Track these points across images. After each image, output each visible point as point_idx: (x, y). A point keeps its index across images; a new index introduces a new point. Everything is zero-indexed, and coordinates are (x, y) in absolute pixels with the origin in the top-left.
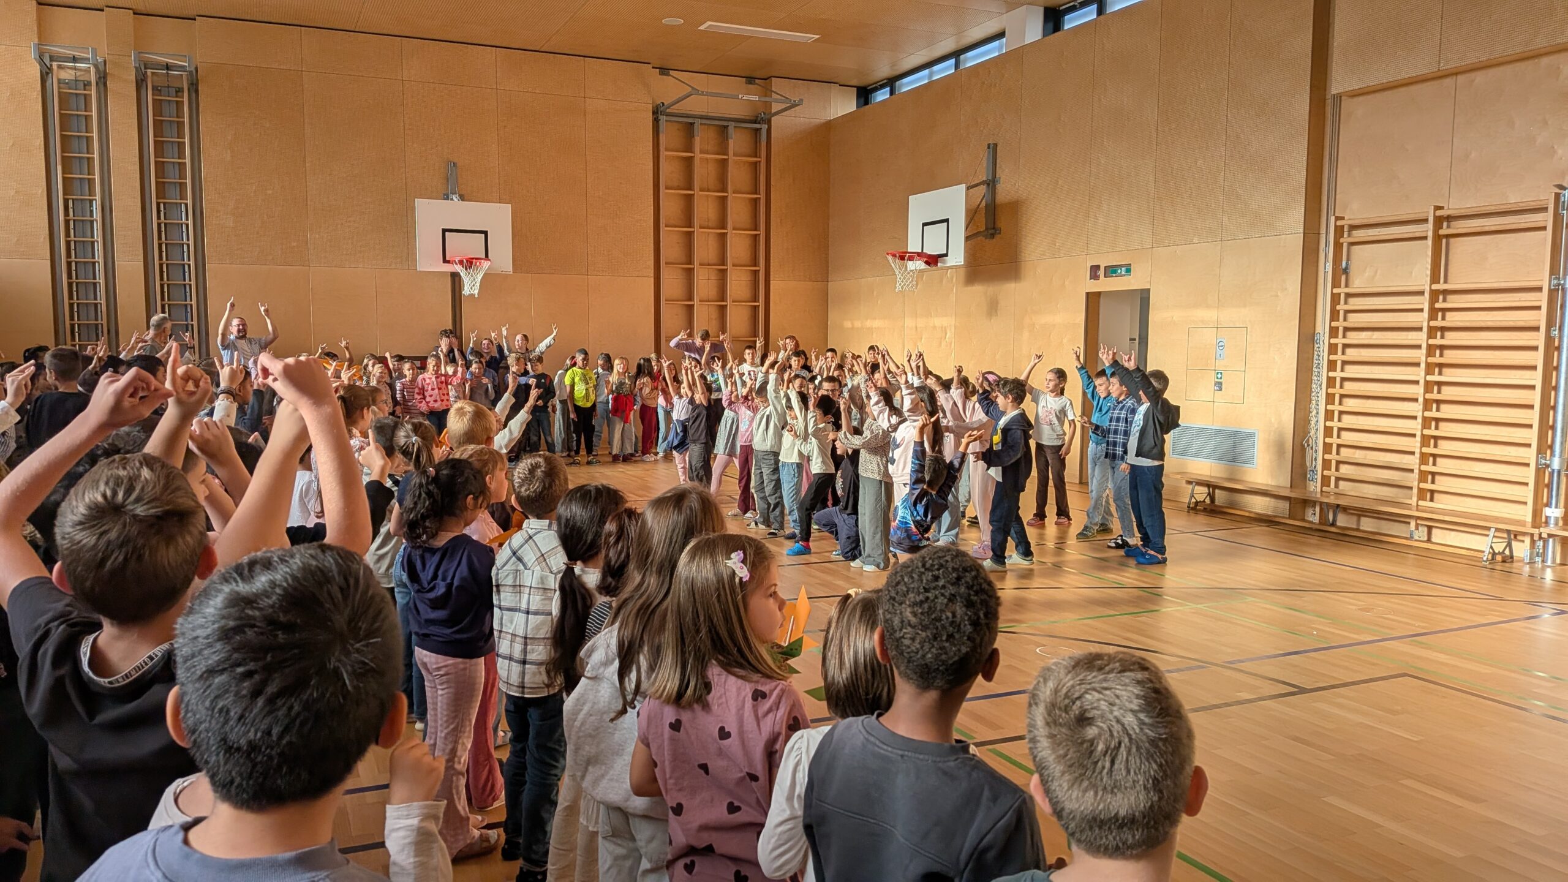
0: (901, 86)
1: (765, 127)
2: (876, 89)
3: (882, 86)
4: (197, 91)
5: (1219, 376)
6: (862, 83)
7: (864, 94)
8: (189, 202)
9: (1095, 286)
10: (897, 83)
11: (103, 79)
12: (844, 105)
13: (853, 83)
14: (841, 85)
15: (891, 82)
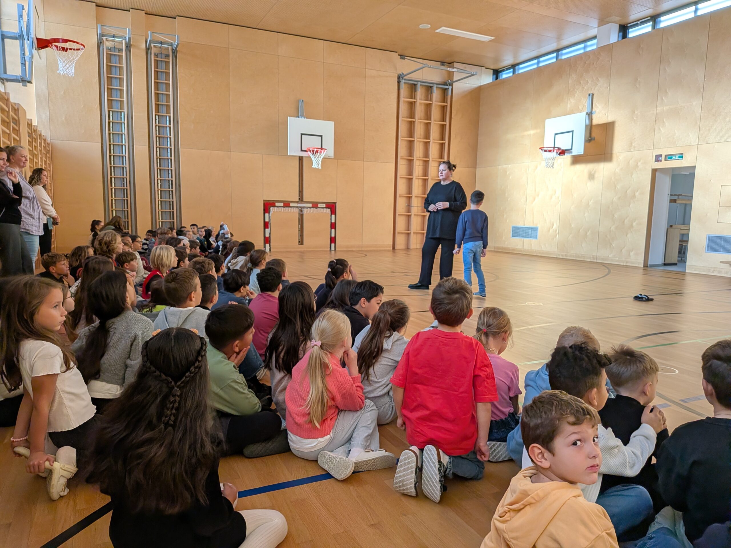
0: (519, 69)
1: (451, 87)
2: (503, 71)
3: (508, 69)
4: (176, 57)
6: (496, 67)
7: (496, 73)
8: (172, 115)
9: (657, 165)
10: (517, 67)
11: (128, 47)
12: (487, 79)
13: (492, 67)
14: (486, 68)
15: (513, 66)
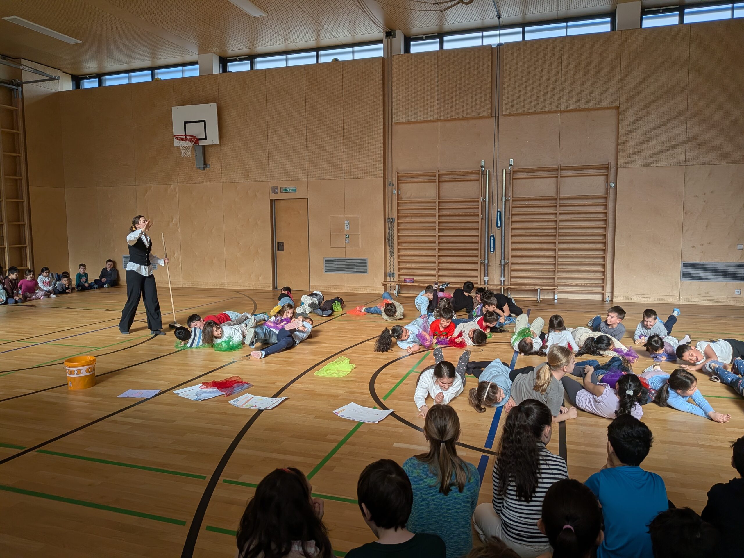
0: (105, 80)
1: (20, 88)
2: (86, 78)
3: (91, 78)
5: (347, 236)
6: (76, 73)
7: (77, 80)
9: (274, 197)
10: (103, 78)
12: (67, 86)
13: (70, 72)
14: (63, 72)
15: (99, 76)
